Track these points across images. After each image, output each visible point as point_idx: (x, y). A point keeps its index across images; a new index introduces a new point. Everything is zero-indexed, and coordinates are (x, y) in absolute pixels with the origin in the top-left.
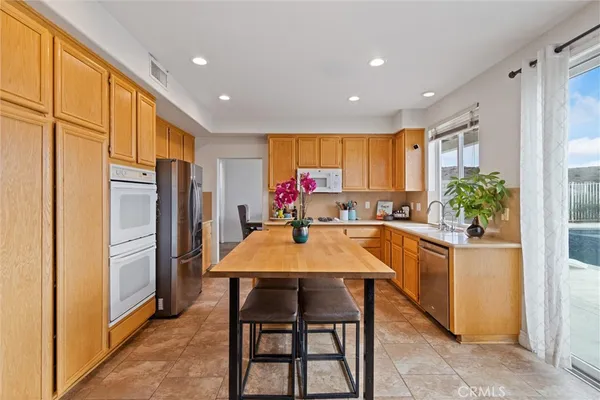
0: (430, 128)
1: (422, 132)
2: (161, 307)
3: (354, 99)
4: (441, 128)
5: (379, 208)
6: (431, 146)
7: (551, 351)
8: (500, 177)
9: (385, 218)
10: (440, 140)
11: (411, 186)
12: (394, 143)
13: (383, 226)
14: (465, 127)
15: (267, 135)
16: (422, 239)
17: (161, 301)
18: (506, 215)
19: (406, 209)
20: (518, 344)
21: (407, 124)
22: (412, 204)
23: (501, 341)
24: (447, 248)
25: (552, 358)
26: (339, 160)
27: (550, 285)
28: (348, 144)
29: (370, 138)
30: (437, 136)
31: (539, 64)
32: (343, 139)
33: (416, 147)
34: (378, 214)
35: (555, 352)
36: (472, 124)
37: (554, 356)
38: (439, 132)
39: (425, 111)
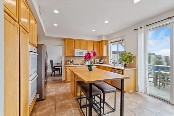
0: (109, 40)
1: (107, 41)
2: (38, 97)
3: (94, 31)
4: (113, 41)
5: (95, 61)
6: (109, 45)
7: (145, 91)
8: (132, 53)
9: (97, 63)
10: (112, 44)
11: (105, 55)
12: (100, 43)
13: (98, 65)
14: (121, 41)
15: (65, 38)
16: (113, 68)
17: (38, 95)
18: (132, 62)
19: (102, 61)
20: (135, 91)
21: (104, 39)
22: (103, 60)
23: (132, 91)
24: (122, 70)
25: (145, 93)
26: (86, 47)
27: (145, 77)
28: (88, 43)
29: (94, 42)
30: (112, 43)
31: (143, 28)
32: (87, 41)
33: (106, 45)
34: (95, 62)
35: (146, 91)
36: (122, 40)
37: (146, 92)
38: (112, 42)
39: (107, 36)
